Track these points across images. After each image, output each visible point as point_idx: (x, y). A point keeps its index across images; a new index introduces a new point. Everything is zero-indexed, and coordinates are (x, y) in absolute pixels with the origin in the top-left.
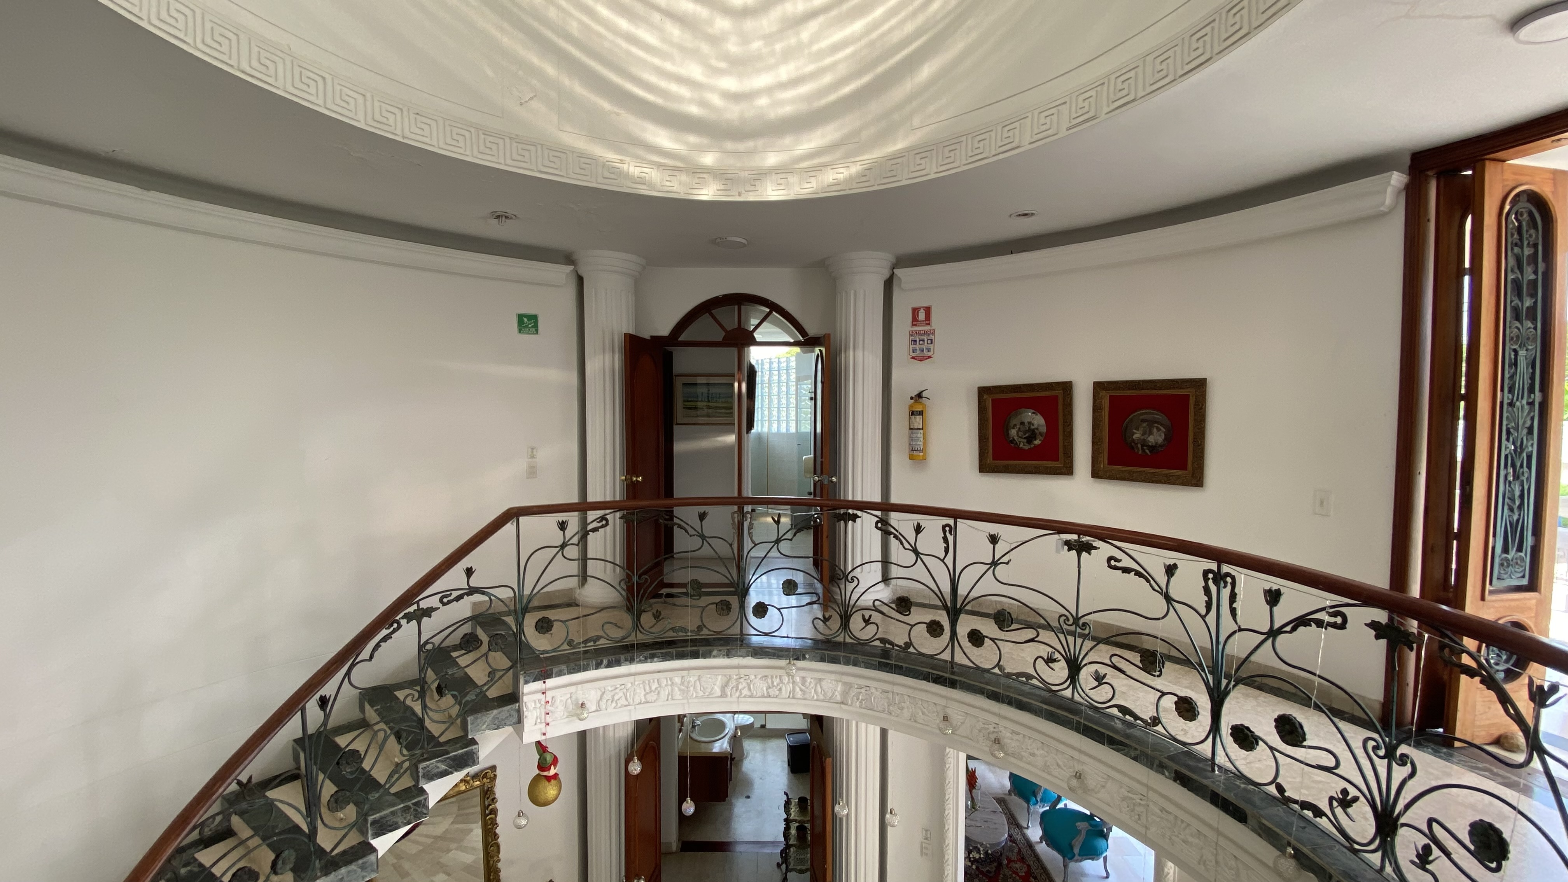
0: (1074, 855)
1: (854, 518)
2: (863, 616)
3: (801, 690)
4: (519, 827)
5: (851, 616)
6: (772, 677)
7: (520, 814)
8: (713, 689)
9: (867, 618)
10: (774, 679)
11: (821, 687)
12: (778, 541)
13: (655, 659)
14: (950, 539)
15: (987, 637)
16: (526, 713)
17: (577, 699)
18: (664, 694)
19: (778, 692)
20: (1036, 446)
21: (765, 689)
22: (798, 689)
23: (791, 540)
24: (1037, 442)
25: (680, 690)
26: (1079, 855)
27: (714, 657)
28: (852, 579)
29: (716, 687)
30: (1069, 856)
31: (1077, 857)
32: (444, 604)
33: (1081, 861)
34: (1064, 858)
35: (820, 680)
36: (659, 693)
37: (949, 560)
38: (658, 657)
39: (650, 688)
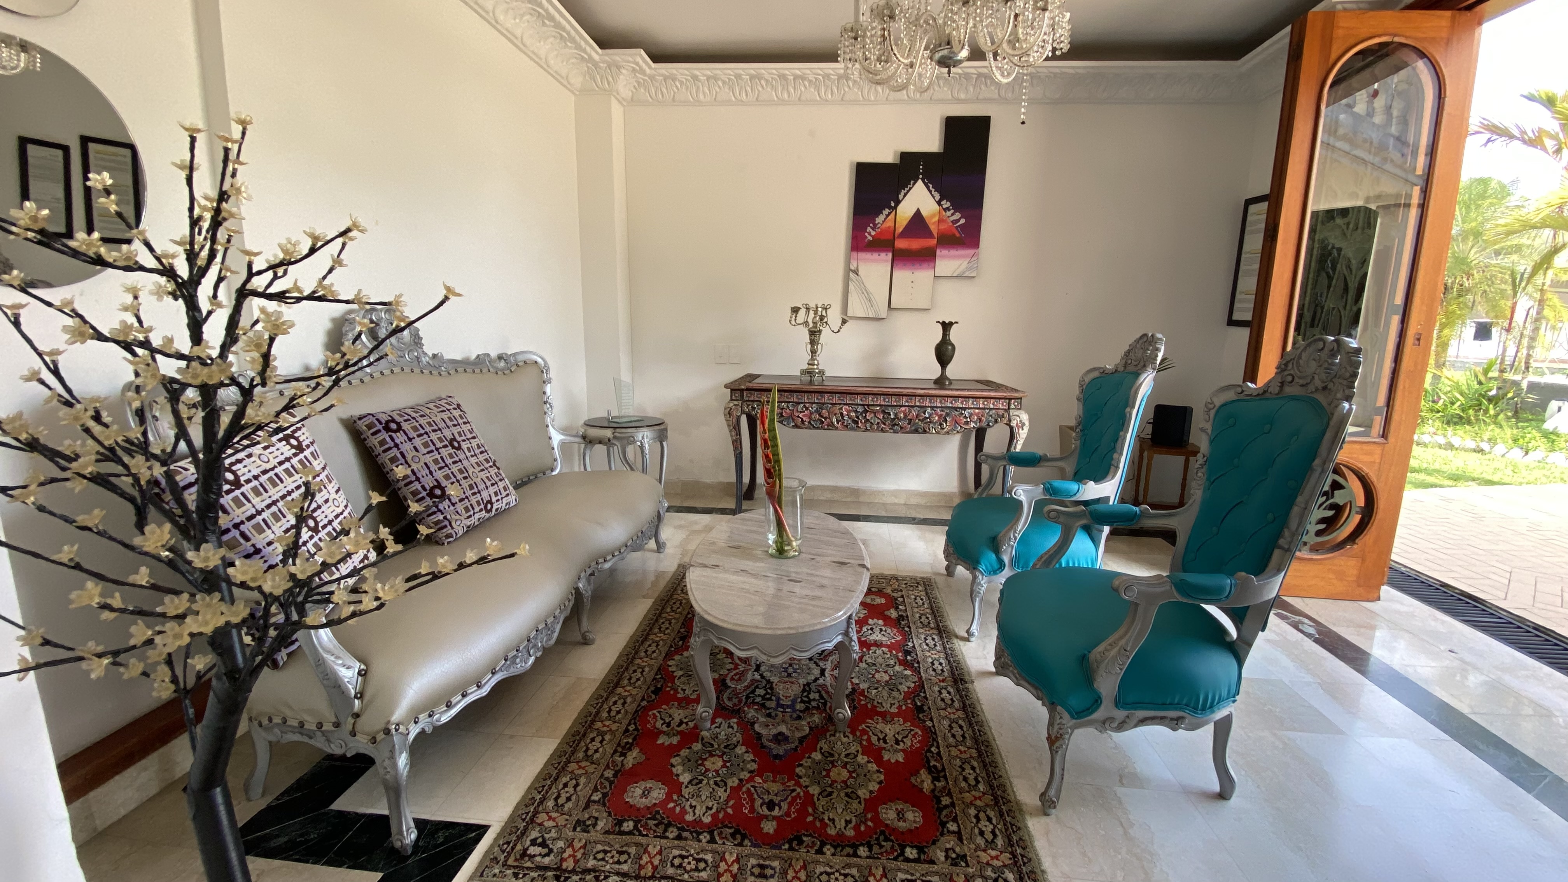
0: (1097, 702)
26: (1119, 703)
30: (1075, 702)
31: (1105, 710)
33: (1121, 727)
34: (1052, 706)
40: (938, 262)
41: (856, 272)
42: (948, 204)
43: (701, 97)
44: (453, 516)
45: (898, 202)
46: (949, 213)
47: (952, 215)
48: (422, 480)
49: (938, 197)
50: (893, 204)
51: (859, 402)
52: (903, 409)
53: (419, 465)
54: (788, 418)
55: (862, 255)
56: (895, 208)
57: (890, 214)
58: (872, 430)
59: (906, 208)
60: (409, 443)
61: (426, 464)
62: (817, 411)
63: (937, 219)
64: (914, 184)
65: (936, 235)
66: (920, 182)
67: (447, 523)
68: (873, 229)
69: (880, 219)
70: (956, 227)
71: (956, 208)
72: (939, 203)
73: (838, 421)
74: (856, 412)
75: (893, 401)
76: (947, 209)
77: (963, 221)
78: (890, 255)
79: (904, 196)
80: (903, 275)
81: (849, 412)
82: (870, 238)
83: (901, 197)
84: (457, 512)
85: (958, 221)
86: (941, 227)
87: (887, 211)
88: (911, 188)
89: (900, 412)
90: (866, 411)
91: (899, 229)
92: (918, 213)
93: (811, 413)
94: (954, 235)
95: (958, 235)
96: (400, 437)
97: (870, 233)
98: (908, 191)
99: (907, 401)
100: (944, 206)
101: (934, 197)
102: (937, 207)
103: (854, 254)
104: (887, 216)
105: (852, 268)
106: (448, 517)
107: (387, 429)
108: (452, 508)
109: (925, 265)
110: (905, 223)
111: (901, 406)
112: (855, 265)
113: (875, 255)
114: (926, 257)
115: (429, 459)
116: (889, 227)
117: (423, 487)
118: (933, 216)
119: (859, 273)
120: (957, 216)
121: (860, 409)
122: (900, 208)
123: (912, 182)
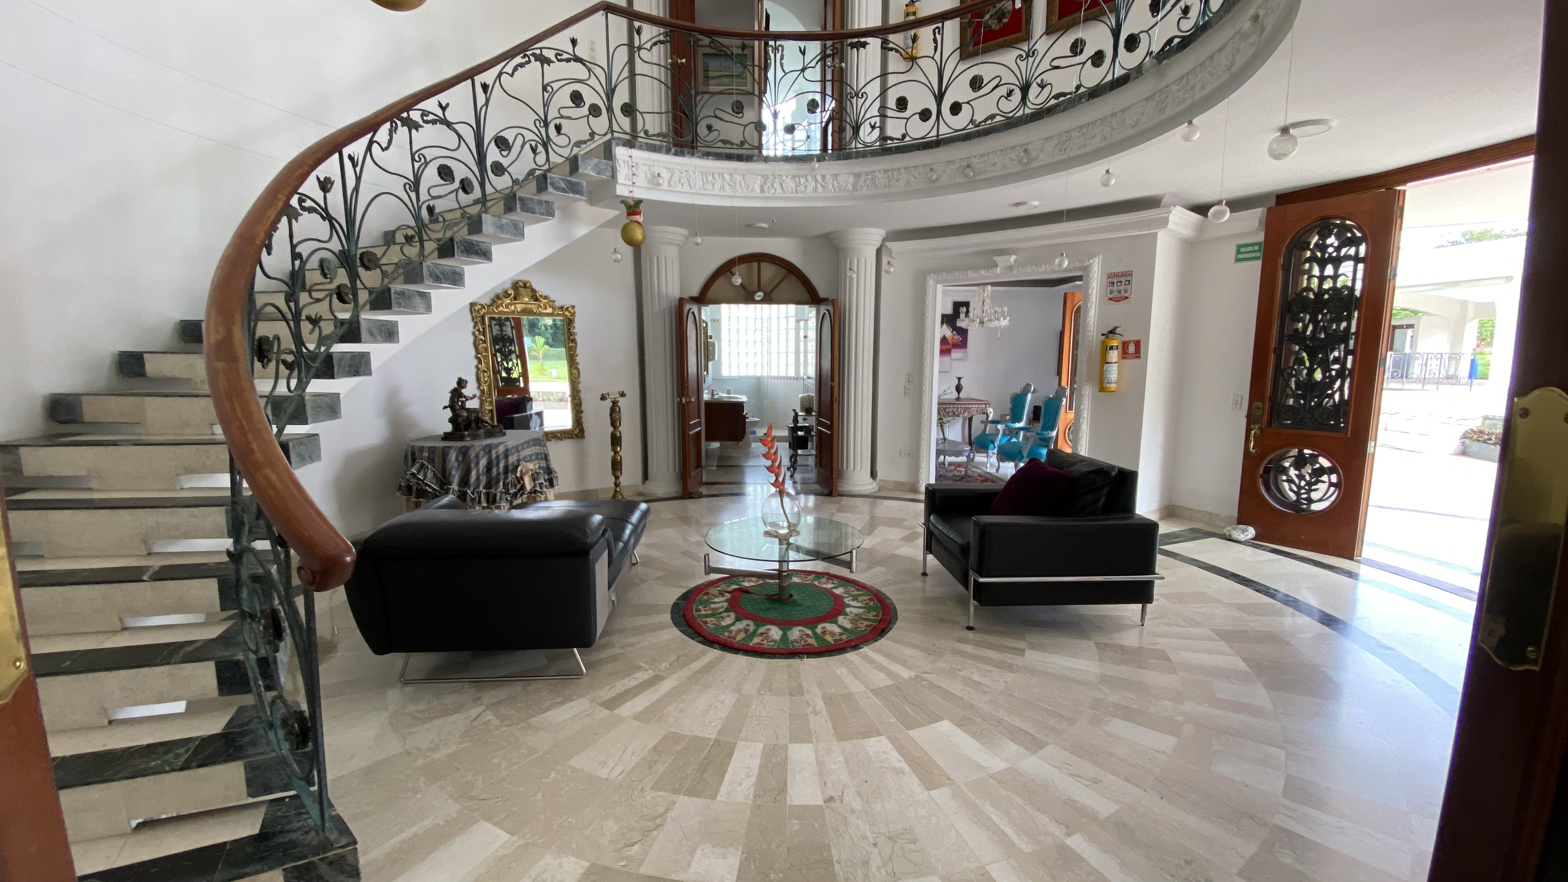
1: (864, 45)
2: (870, 124)
3: (822, 186)
4: (616, 261)
5: (861, 125)
6: (799, 177)
7: (615, 251)
8: (754, 187)
9: (873, 124)
10: (801, 179)
11: (837, 182)
12: (803, 70)
13: (710, 157)
14: (939, 37)
15: (964, 103)
16: (618, 168)
17: (654, 172)
18: (717, 187)
19: (804, 189)
20: (1005, 25)
21: (794, 187)
22: (819, 186)
23: (814, 67)
24: (1005, 20)
25: (729, 185)
27: (755, 161)
28: (862, 95)
29: (756, 186)
32: (559, 60)
35: (836, 175)
36: (713, 184)
37: (937, 57)
38: (712, 156)
39: (707, 179)
40: (952, 354)
46: (956, 337)
70: (959, 341)
75: (948, 406)
77: (961, 339)
95: (959, 345)
120: (959, 337)
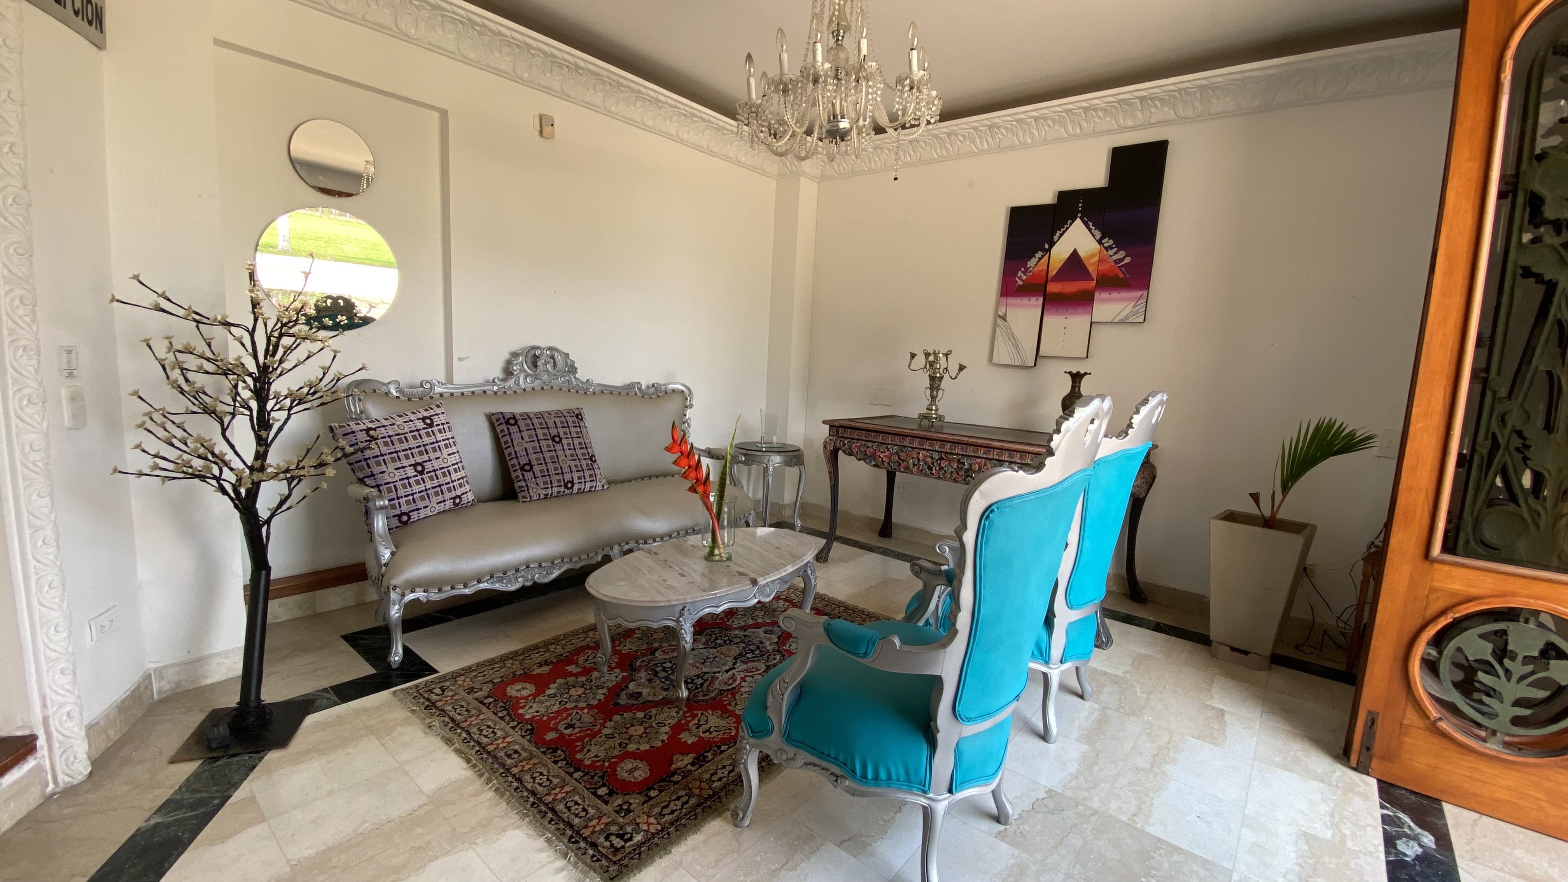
0: (772, 728)
26: (786, 736)
30: (752, 720)
31: (777, 739)
33: (790, 762)
40: (1096, 306)
41: (1004, 318)
42: (1111, 242)
43: (873, 165)
44: (532, 485)
45: (1052, 244)
46: (1111, 252)
47: (1115, 254)
48: (519, 458)
49: (1098, 235)
50: (1047, 246)
51: (937, 448)
52: (979, 460)
53: (520, 449)
54: (871, 456)
55: (1011, 300)
56: (1050, 250)
57: (1043, 256)
58: (944, 479)
59: (1061, 251)
60: (519, 433)
61: (526, 448)
62: (897, 453)
63: (1096, 259)
64: (1071, 224)
65: (1094, 275)
66: (1078, 221)
67: (526, 489)
68: (1024, 273)
69: (1032, 263)
70: (1120, 267)
71: (1120, 246)
72: (1100, 242)
73: (914, 465)
74: (933, 458)
75: (970, 451)
76: (1110, 247)
77: (1128, 260)
78: (1041, 299)
79: (1060, 238)
80: (1055, 322)
81: (925, 457)
82: (1021, 283)
83: (1055, 238)
84: (537, 484)
85: (1122, 260)
86: (1101, 268)
87: (1039, 254)
88: (1067, 228)
89: (975, 464)
90: (941, 459)
91: (1053, 272)
92: (1075, 253)
93: (891, 454)
94: (1118, 275)
95: (1121, 276)
96: (514, 429)
97: (1021, 277)
98: (1064, 232)
99: (985, 453)
100: (1106, 245)
101: (1094, 236)
102: (1097, 246)
103: (1004, 300)
104: (1040, 259)
105: (1000, 313)
106: (529, 485)
107: (507, 423)
108: (534, 479)
109: (1081, 310)
110: (1059, 266)
111: (979, 457)
112: (1004, 311)
113: (1025, 301)
114: (1084, 300)
115: (529, 446)
116: (1041, 271)
117: (519, 464)
118: (1093, 255)
119: (1007, 319)
120: (1122, 253)
121: (936, 456)
122: (1054, 250)
123: (1069, 222)
